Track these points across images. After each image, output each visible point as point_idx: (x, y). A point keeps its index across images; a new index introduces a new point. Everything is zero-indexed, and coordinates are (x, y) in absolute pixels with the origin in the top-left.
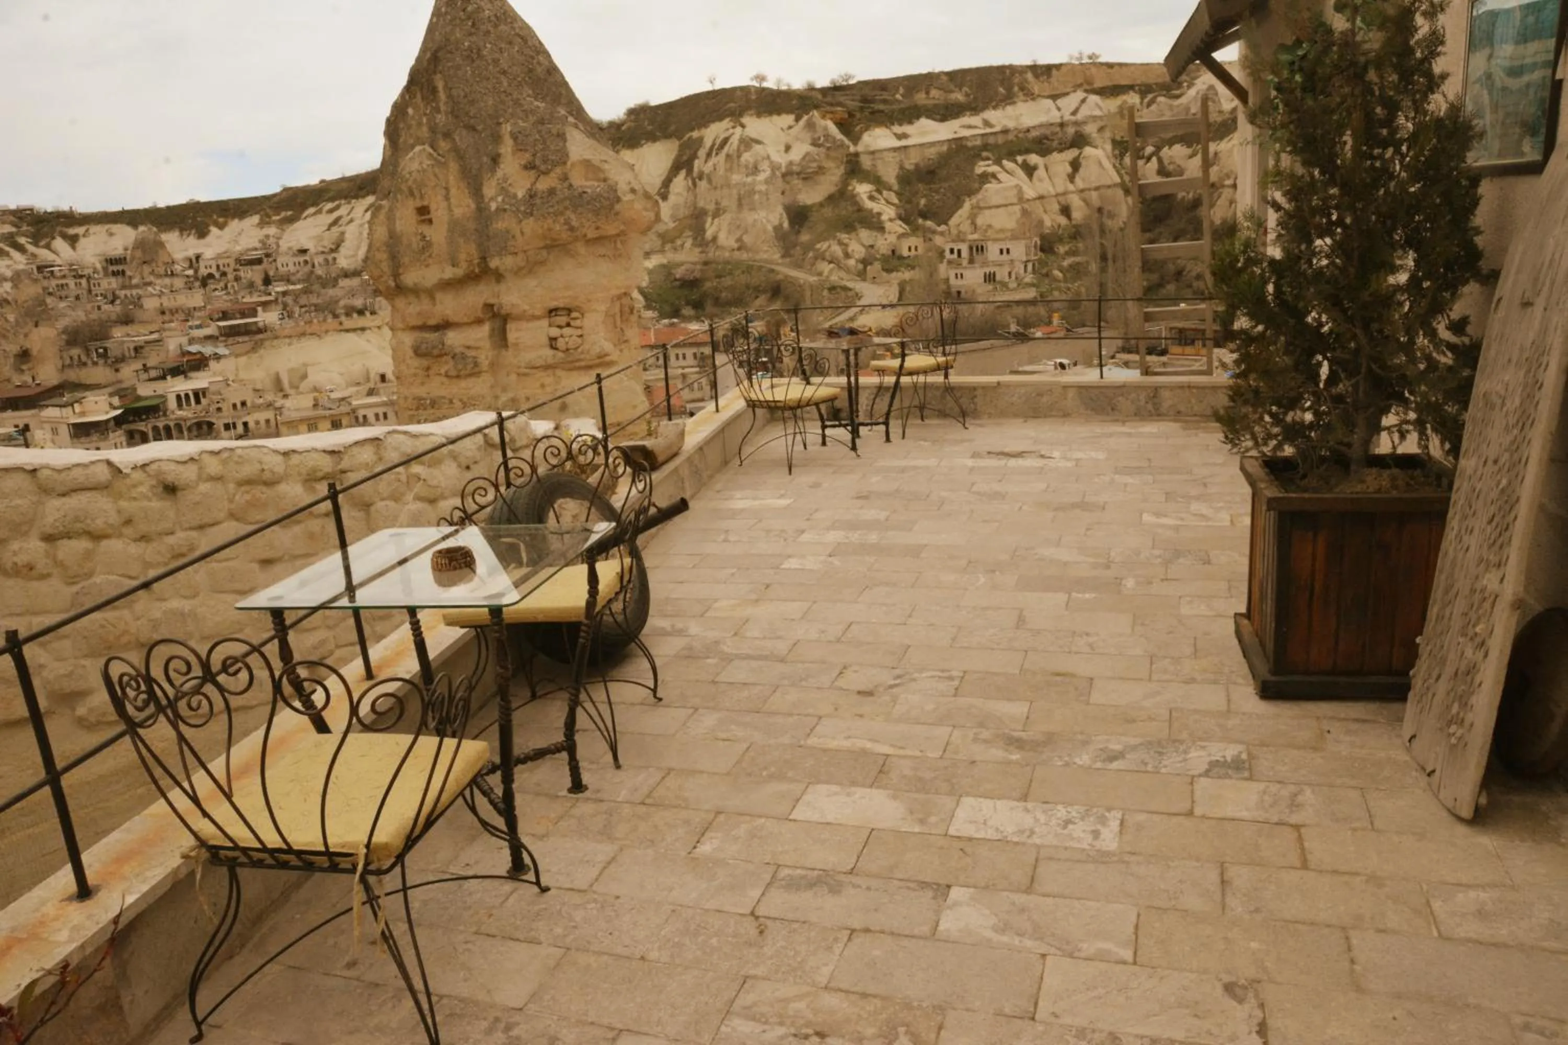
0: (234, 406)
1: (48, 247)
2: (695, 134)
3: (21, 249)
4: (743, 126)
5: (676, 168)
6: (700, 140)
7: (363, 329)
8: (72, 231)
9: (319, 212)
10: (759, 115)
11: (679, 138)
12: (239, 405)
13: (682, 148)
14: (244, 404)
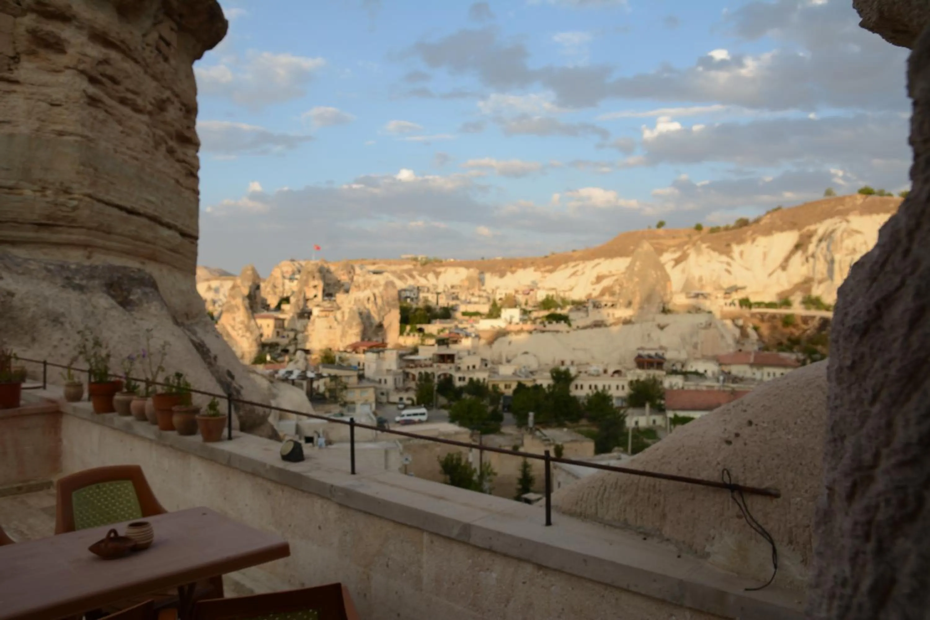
0: (468, 367)
1: (425, 277)
2: (812, 227)
3: (412, 277)
4: (848, 221)
5: (798, 247)
6: (815, 231)
7: (557, 332)
8: (439, 270)
9: (567, 267)
10: (862, 213)
11: (799, 229)
12: (471, 368)
13: (801, 237)
14: (474, 367)
